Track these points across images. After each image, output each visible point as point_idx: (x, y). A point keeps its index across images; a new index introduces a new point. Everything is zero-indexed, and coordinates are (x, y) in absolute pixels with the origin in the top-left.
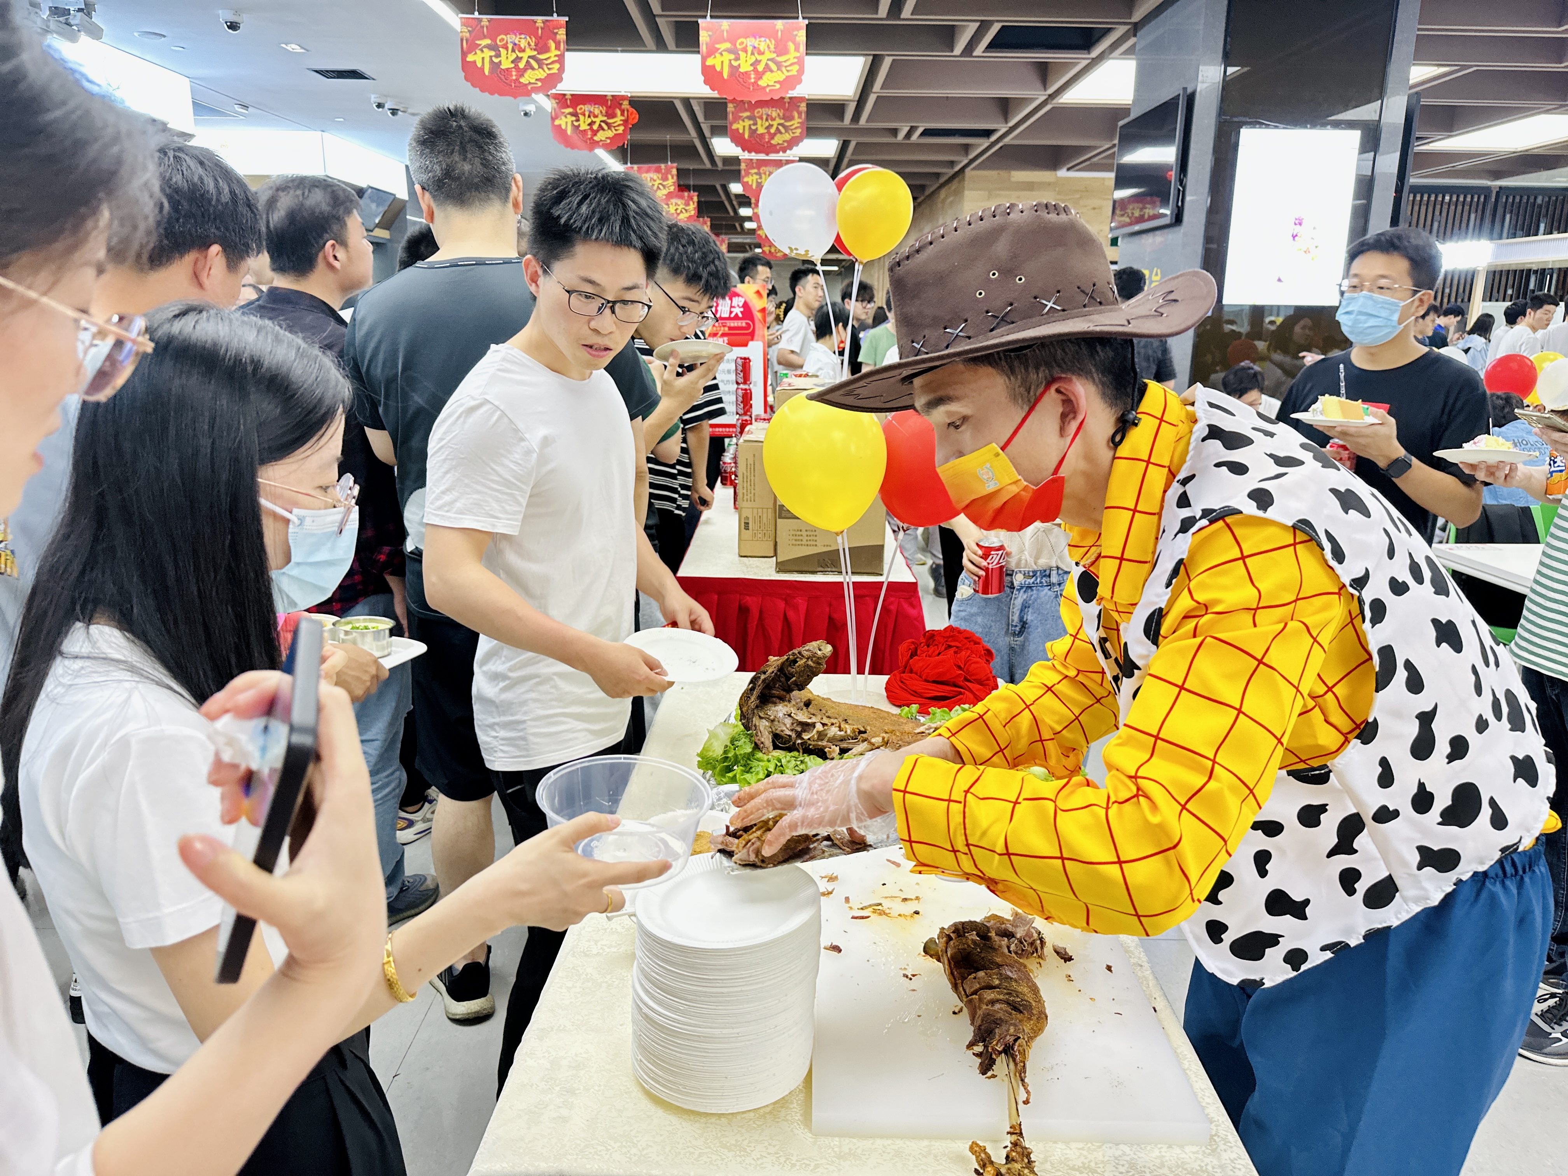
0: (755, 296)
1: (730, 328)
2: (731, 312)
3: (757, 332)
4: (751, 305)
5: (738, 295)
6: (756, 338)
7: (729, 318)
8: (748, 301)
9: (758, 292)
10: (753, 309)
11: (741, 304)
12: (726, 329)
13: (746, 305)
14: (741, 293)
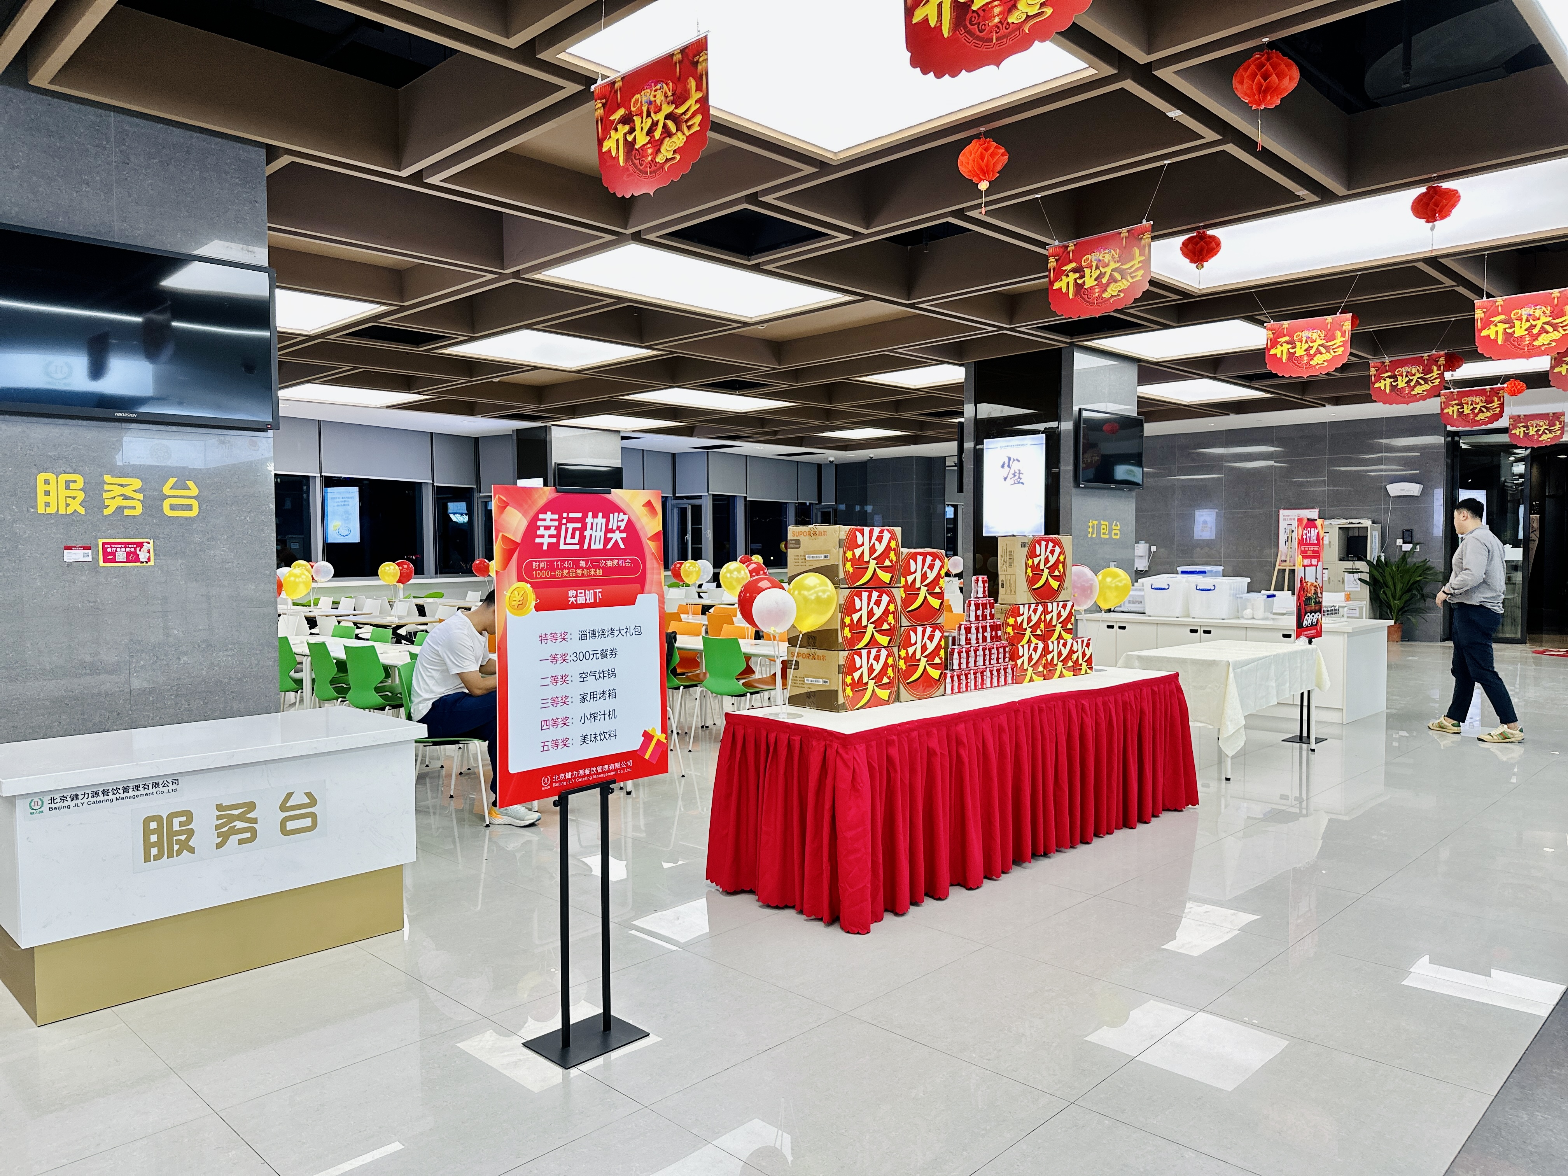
0: (644, 510)
1: (607, 570)
2: (607, 540)
3: (649, 576)
4: (638, 526)
5: (619, 510)
6: (647, 587)
7: (603, 552)
8: (633, 519)
9: (649, 504)
10: (641, 534)
11: (623, 525)
12: (600, 572)
13: (631, 528)
14: (622, 506)
